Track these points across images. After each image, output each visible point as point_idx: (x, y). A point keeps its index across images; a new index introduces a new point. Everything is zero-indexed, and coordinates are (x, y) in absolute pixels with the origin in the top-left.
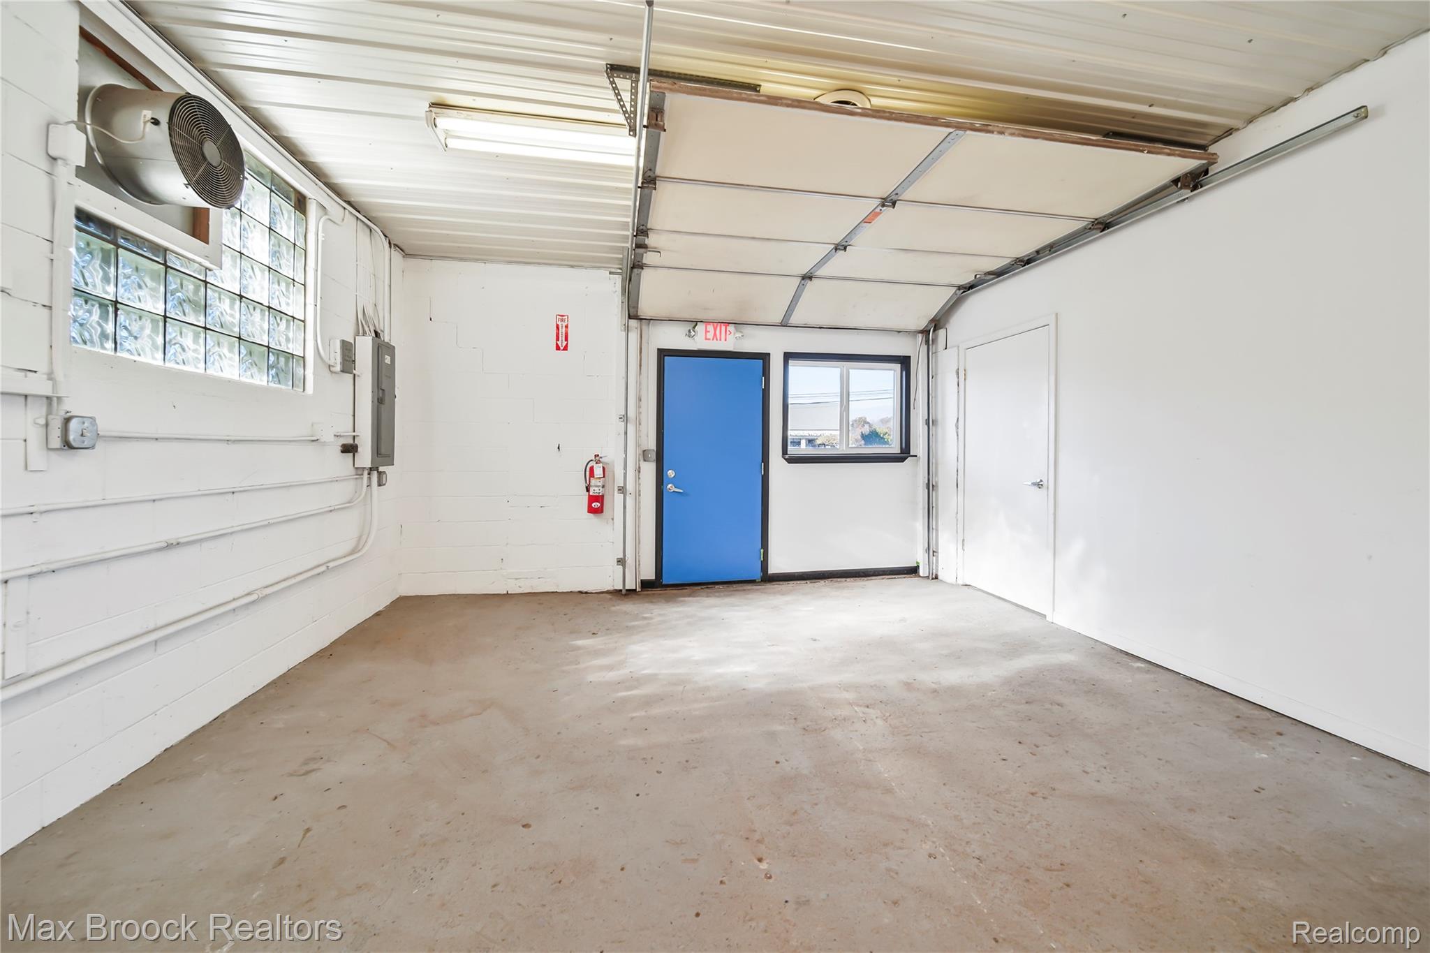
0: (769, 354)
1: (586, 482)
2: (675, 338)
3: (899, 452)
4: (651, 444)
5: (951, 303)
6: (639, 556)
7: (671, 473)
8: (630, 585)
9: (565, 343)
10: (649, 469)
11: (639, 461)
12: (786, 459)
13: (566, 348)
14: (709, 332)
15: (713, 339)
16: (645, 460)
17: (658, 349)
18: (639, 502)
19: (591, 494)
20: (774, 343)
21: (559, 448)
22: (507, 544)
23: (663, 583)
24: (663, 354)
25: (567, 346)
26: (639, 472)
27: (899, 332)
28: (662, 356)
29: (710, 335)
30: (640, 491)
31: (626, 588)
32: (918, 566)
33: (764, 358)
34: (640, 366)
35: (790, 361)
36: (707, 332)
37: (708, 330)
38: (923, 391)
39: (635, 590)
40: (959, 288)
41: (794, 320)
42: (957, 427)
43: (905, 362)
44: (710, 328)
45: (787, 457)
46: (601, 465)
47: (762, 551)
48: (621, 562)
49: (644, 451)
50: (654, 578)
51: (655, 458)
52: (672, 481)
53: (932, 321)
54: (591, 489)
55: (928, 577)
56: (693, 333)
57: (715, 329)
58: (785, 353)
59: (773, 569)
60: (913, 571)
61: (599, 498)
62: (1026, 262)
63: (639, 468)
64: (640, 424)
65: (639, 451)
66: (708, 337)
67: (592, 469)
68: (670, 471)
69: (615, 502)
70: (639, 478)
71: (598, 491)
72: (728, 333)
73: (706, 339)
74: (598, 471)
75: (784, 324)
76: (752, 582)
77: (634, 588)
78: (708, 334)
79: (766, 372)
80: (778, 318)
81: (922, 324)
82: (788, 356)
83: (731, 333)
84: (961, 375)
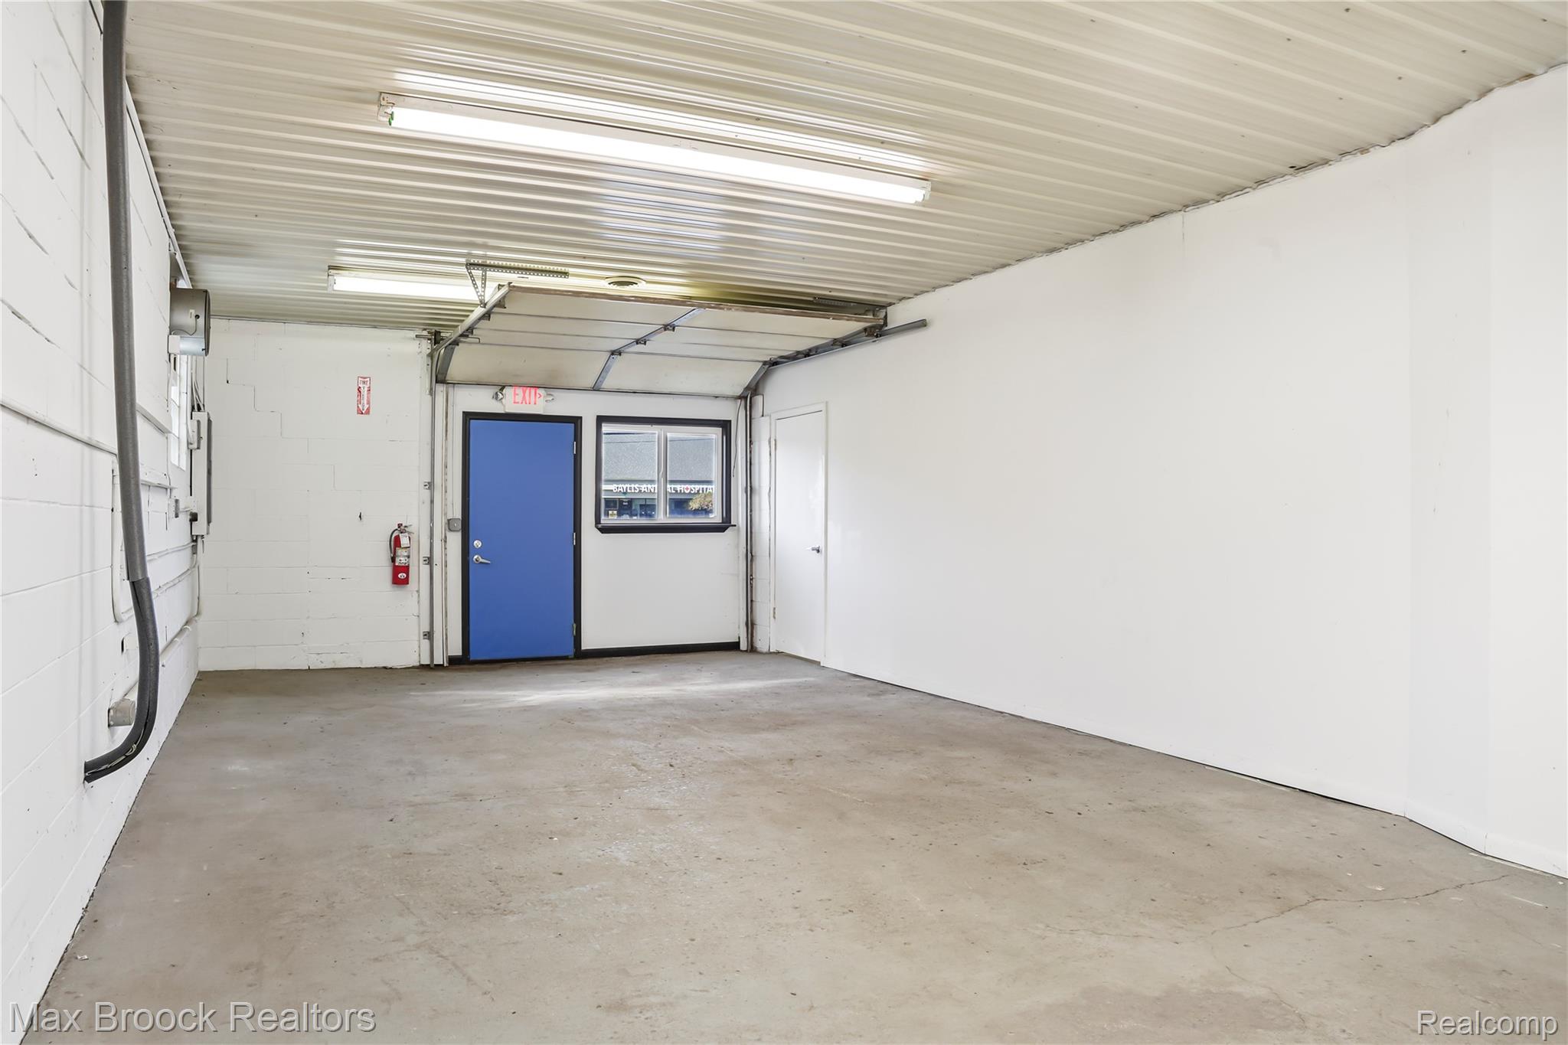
0: (581, 417)
1: (391, 552)
2: (481, 401)
3: (721, 521)
4: (457, 513)
5: (761, 375)
6: (446, 630)
7: (477, 544)
8: (439, 660)
9: (366, 406)
10: (455, 540)
11: (445, 530)
12: (599, 529)
13: (368, 412)
14: (517, 394)
15: (522, 403)
16: (450, 530)
17: (464, 412)
18: (446, 573)
19: (397, 564)
20: (586, 407)
21: (360, 517)
22: (308, 617)
23: (471, 659)
24: (468, 417)
25: (368, 409)
26: (445, 542)
27: (717, 397)
28: (468, 419)
29: (519, 398)
30: (446, 562)
31: (435, 663)
32: (739, 642)
33: (576, 421)
34: (446, 431)
35: (603, 425)
36: (515, 394)
37: (517, 392)
38: (742, 458)
39: (442, 665)
40: (765, 363)
41: (606, 385)
42: (769, 496)
43: (725, 426)
44: (519, 391)
45: (600, 526)
46: (406, 534)
47: (575, 625)
48: (429, 635)
49: (449, 520)
50: (461, 654)
51: (460, 527)
52: (478, 551)
53: (747, 388)
54: (397, 560)
55: (746, 651)
56: (500, 396)
57: (524, 393)
58: (598, 417)
59: (586, 645)
60: (733, 647)
61: (406, 569)
62: (807, 354)
63: (446, 537)
64: (446, 492)
65: (444, 521)
66: (517, 401)
67: (397, 539)
68: (476, 542)
69: (419, 573)
70: (445, 549)
71: (404, 562)
72: (538, 396)
73: (515, 403)
74: (404, 541)
75: (596, 389)
76: (565, 658)
77: (442, 663)
78: (517, 396)
79: (578, 437)
80: (590, 383)
81: (739, 391)
82: (601, 420)
83: (540, 396)
84: (773, 443)
